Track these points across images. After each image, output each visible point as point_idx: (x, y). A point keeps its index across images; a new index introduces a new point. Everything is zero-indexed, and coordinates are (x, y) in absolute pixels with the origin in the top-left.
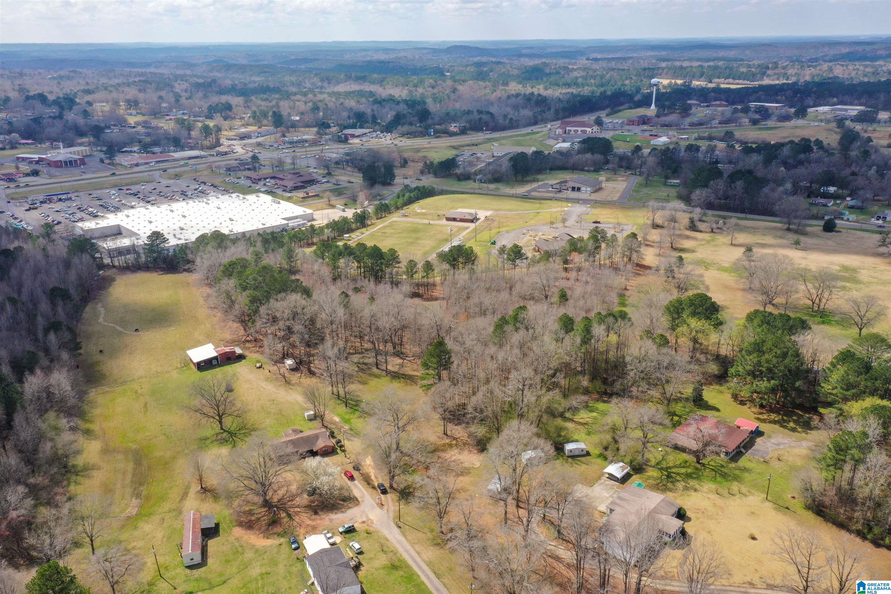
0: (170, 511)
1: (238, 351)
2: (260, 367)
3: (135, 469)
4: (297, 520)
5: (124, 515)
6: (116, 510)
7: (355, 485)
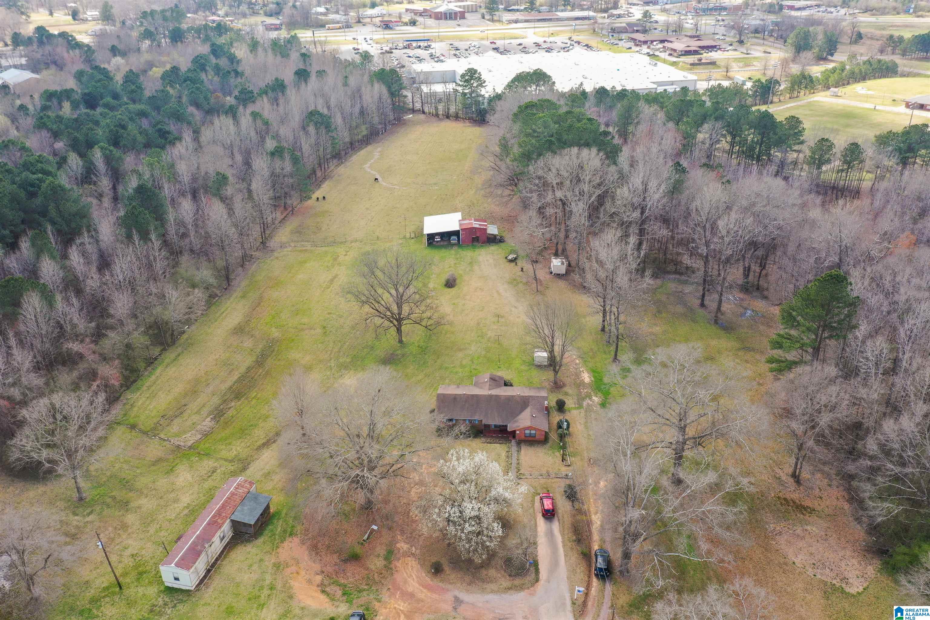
0: (231, 461)
1: (492, 230)
2: (511, 261)
3: (249, 369)
4: (396, 572)
5: (176, 441)
6: (175, 428)
7: (550, 534)
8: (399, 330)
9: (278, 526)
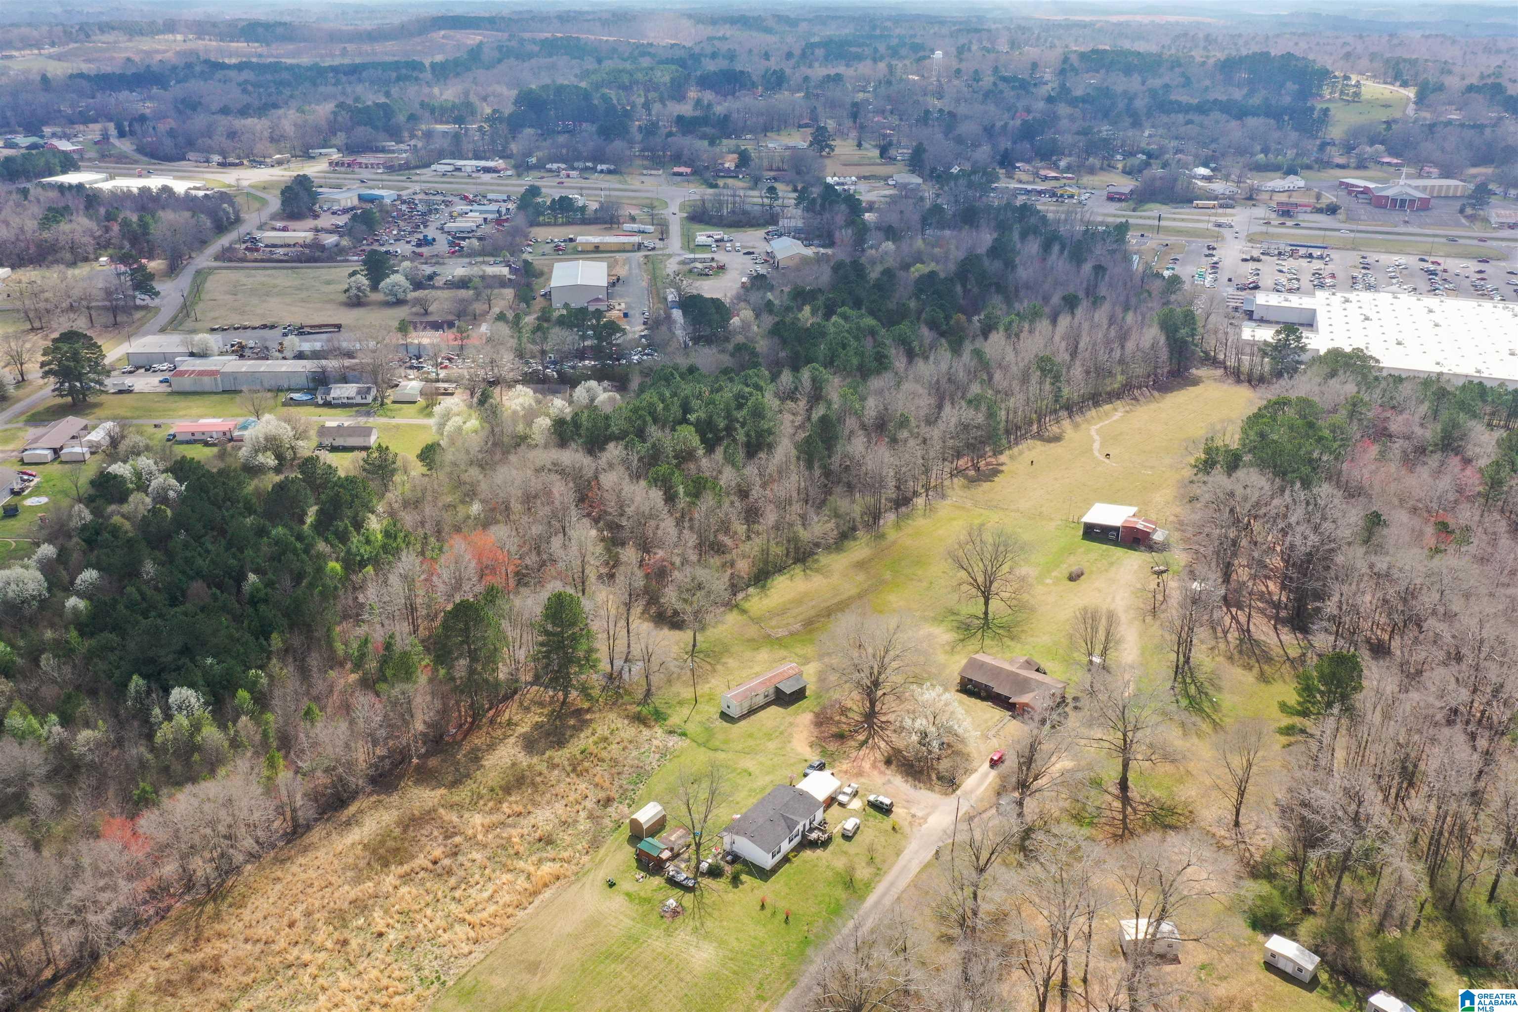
1: (1159, 536)
2: (1155, 573)
3: (849, 598)
4: (861, 753)
5: (769, 631)
6: (774, 622)
7: (986, 775)
8: (986, 603)
9: (803, 703)
